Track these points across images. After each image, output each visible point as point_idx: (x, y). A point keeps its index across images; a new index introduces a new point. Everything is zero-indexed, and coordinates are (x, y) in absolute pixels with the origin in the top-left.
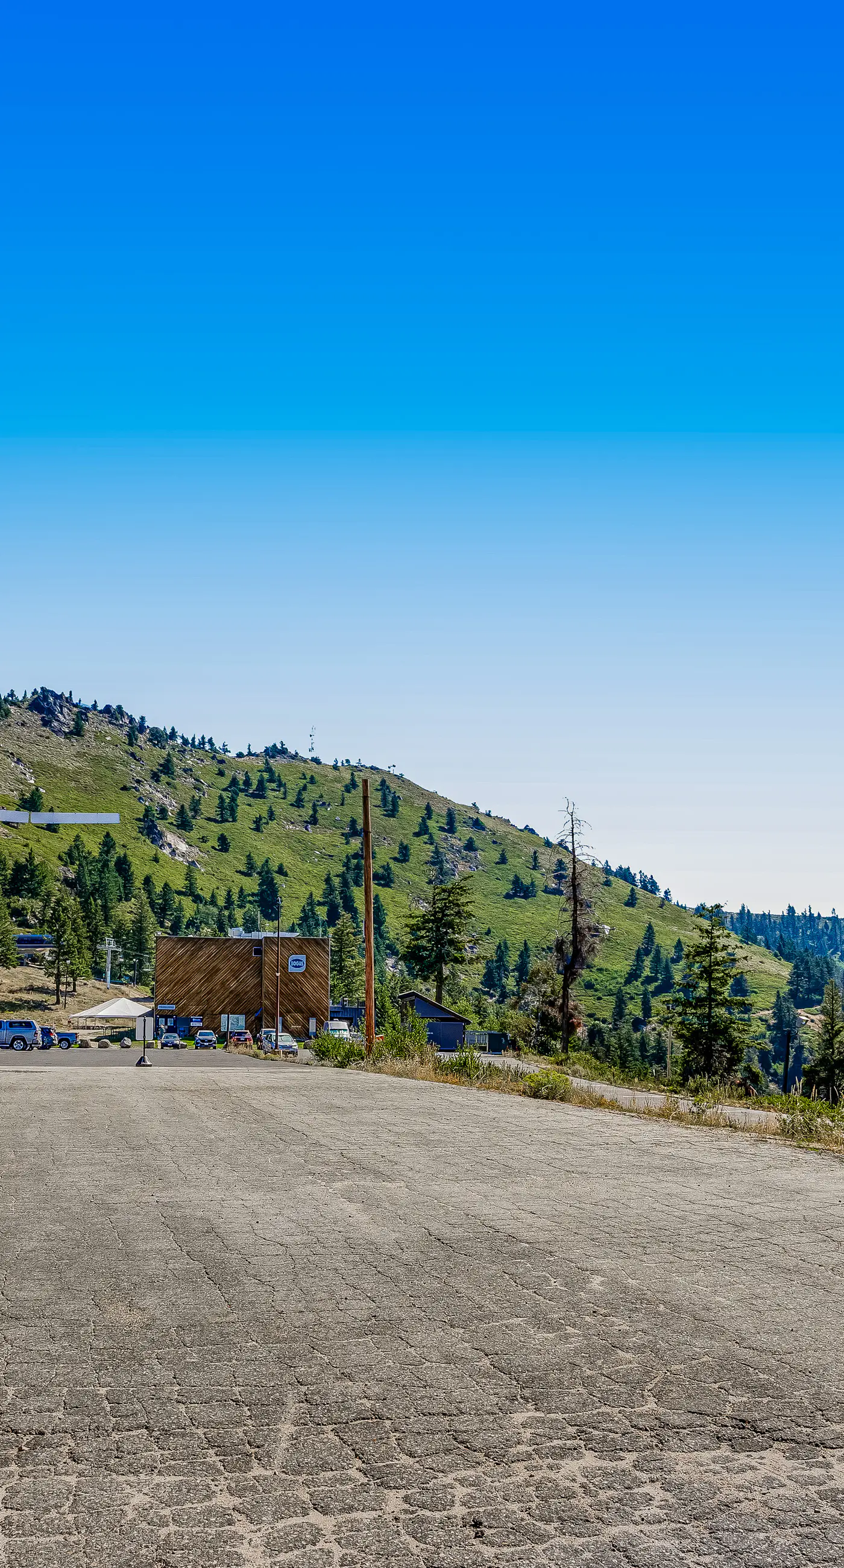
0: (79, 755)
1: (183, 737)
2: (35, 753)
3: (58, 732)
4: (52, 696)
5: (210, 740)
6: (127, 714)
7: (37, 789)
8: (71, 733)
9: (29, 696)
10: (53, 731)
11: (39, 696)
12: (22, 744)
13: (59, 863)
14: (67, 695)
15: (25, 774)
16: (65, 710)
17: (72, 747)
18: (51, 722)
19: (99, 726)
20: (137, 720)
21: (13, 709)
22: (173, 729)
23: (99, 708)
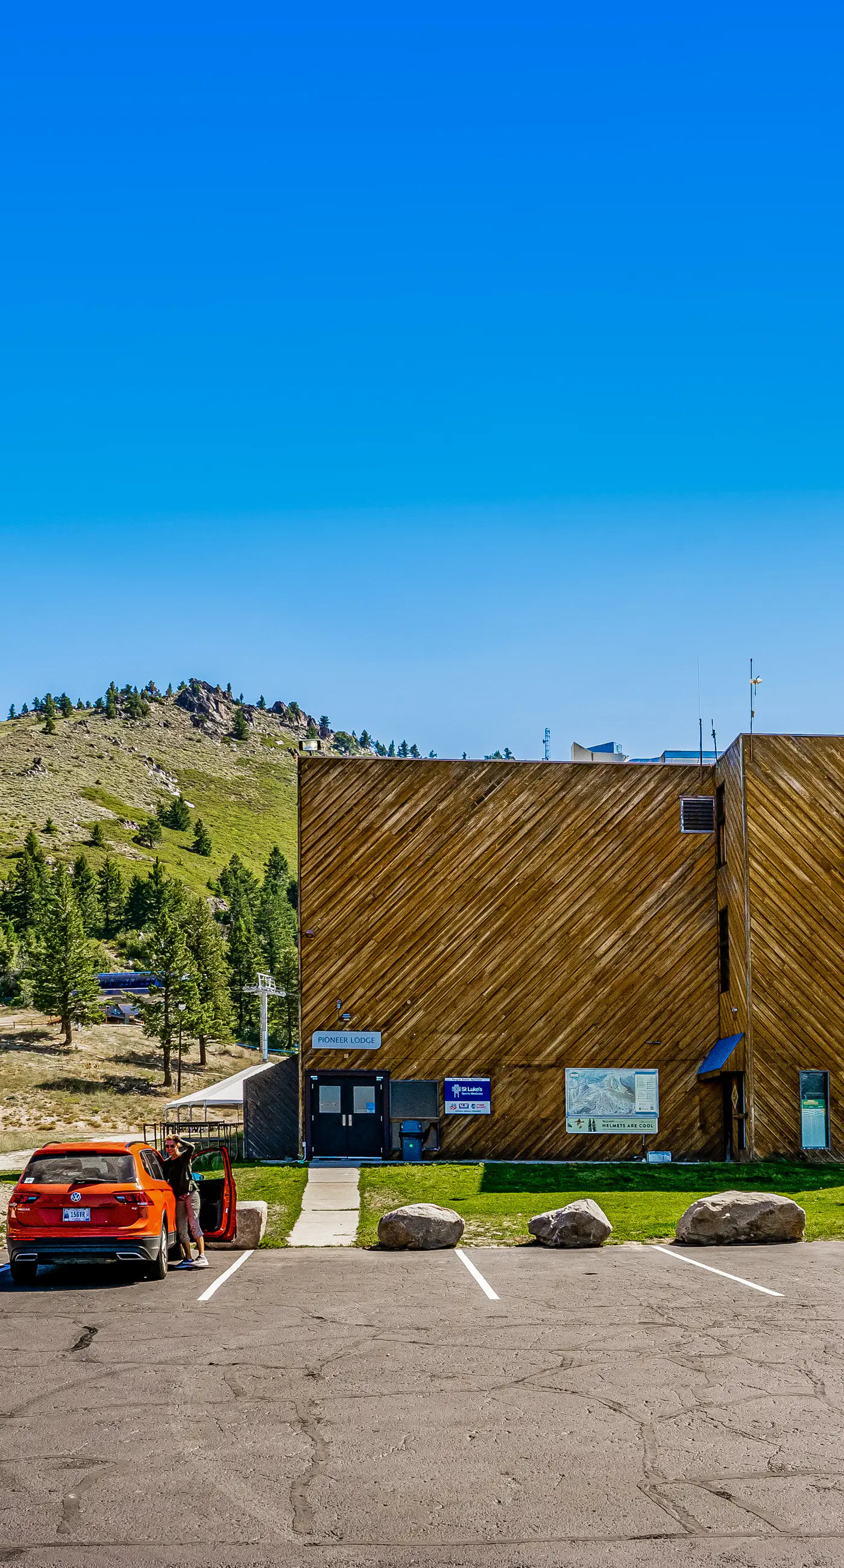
0: (240, 762)
1: (377, 745)
2: (183, 760)
3: (213, 734)
4: (203, 688)
5: (414, 748)
6: (304, 714)
7: (181, 800)
8: (230, 735)
9: (175, 691)
10: (206, 733)
11: (187, 689)
12: (164, 749)
13: (209, 892)
14: (224, 689)
15: (167, 785)
16: (222, 707)
17: (231, 753)
18: (203, 721)
19: (266, 727)
20: (318, 721)
21: (153, 707)
22: (365, 734)
23: (267, 707)
